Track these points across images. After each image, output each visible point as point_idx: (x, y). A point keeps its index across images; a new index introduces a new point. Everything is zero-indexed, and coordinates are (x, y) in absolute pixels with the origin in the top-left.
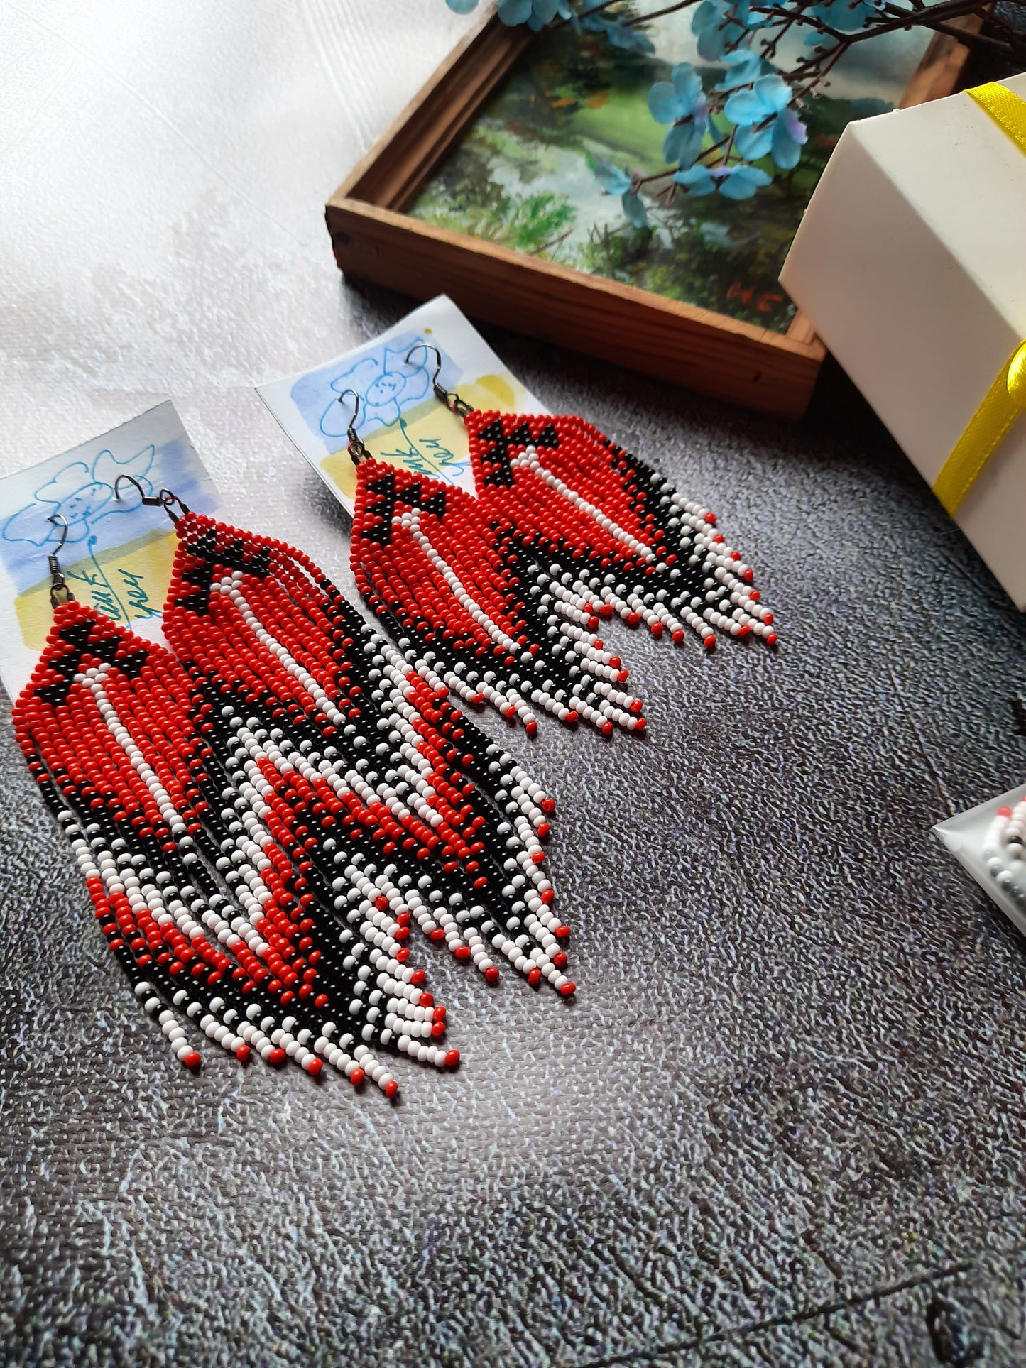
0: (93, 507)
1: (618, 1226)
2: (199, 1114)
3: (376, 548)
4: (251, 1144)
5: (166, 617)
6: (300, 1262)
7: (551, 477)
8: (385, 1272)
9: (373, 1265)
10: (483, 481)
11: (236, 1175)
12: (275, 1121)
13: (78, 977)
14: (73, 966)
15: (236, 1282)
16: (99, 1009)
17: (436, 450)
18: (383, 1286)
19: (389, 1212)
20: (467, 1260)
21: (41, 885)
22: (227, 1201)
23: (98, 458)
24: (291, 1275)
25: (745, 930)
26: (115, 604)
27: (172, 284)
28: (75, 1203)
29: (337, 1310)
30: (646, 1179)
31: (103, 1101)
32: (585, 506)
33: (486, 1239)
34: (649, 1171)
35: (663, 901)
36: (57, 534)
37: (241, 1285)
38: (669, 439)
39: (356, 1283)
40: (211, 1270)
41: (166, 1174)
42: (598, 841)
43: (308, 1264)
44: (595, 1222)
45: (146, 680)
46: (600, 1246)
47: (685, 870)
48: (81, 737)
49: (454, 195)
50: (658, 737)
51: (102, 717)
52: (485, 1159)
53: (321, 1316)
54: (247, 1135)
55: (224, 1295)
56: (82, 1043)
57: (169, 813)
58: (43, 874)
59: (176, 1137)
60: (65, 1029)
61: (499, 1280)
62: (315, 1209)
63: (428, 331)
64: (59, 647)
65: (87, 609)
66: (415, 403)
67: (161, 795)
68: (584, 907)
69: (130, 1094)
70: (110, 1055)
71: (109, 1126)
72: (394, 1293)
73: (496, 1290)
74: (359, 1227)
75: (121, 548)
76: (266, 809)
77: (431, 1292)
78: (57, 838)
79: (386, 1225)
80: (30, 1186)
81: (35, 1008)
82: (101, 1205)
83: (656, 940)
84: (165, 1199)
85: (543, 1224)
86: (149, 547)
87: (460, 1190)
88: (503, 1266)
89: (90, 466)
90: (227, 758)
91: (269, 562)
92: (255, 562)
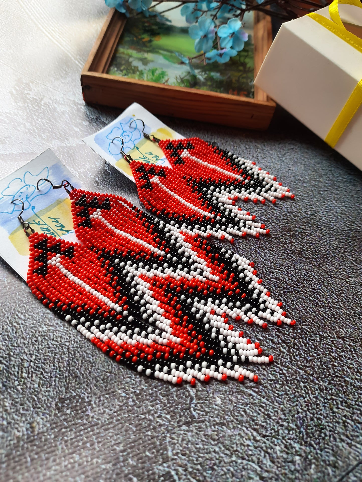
0: (29, 194)
1: (359, 394)
2: (184, 414)
3: (148, 191)
4: (212, 417)
5: (76, 232)
6: (259, 453)
7: (196, 159)
8: (292, 443)
9: (287, 442)
10: (174, 163)
11: (214, 431)
12: (216, 405)
13: (103, 380)
14: (98, 376)
15: (239, 471)
16: (119, 389)
17: (152, 156)
18: (295, 448)
19: (280, 421)
20: (318, 426)
21: (68, 349)
22: (216, 442)
23: (24, 175)
24: (258, 459)
25: (334, 288)
26: (52, 231)
27: (18, 112)
28: (153, 469)
29: (283, 464)
30: (357, 375)
31: (141, 424)
32: (211, 166)
33: (320, 416)
34: (356, 372)
35: (304, 286)
36: (19, 208)
37: (242, 471)
38: (227, 142)
39: (284, 451)
40: (226, 471)
41: (185, 442)
42: (273, 273)
43: (262, 452)
44: (350, 395)
45: (78, 257)
46: (357, 403)
47: (305, 275)
48: (60, 285)
49: (122, 71)
50: (274, 235)
51: (65, 276)
52: (302, 389)
53: (279, 469)
54: (208, 414)
55: (237, 478)
56: (119, 405)
57: (112, 305)
58: (67, 344)
59: (180, 426)
60: (108, 402)
61: (333, 428)
62: (252, 431)
63: (134, 115)
64: (37, 252)
65: (42, 235)
66: (138, 141)
67: (105, 299)
68: (281, 296)
69: (151, 417)
70: (133, 406)
71: (149, 433)
72: (300, 449)
73: (334, 432)
74: (273, 431)
75: (47, 209)
76: (151, 292)
77: (313, 443)
78: (67, 328)
79: (282, 426)
80: (129, 470)
81: (90, 399)
82: (165, 465)
83: (310, 300)
84: (190, 452)
85: (335, 403)
86: (58, 207)
87: (300, 403)
88: (331, 423)
89: (23, 179)
90: (125, 278)
91: (110, 203)
92: (104, 204)
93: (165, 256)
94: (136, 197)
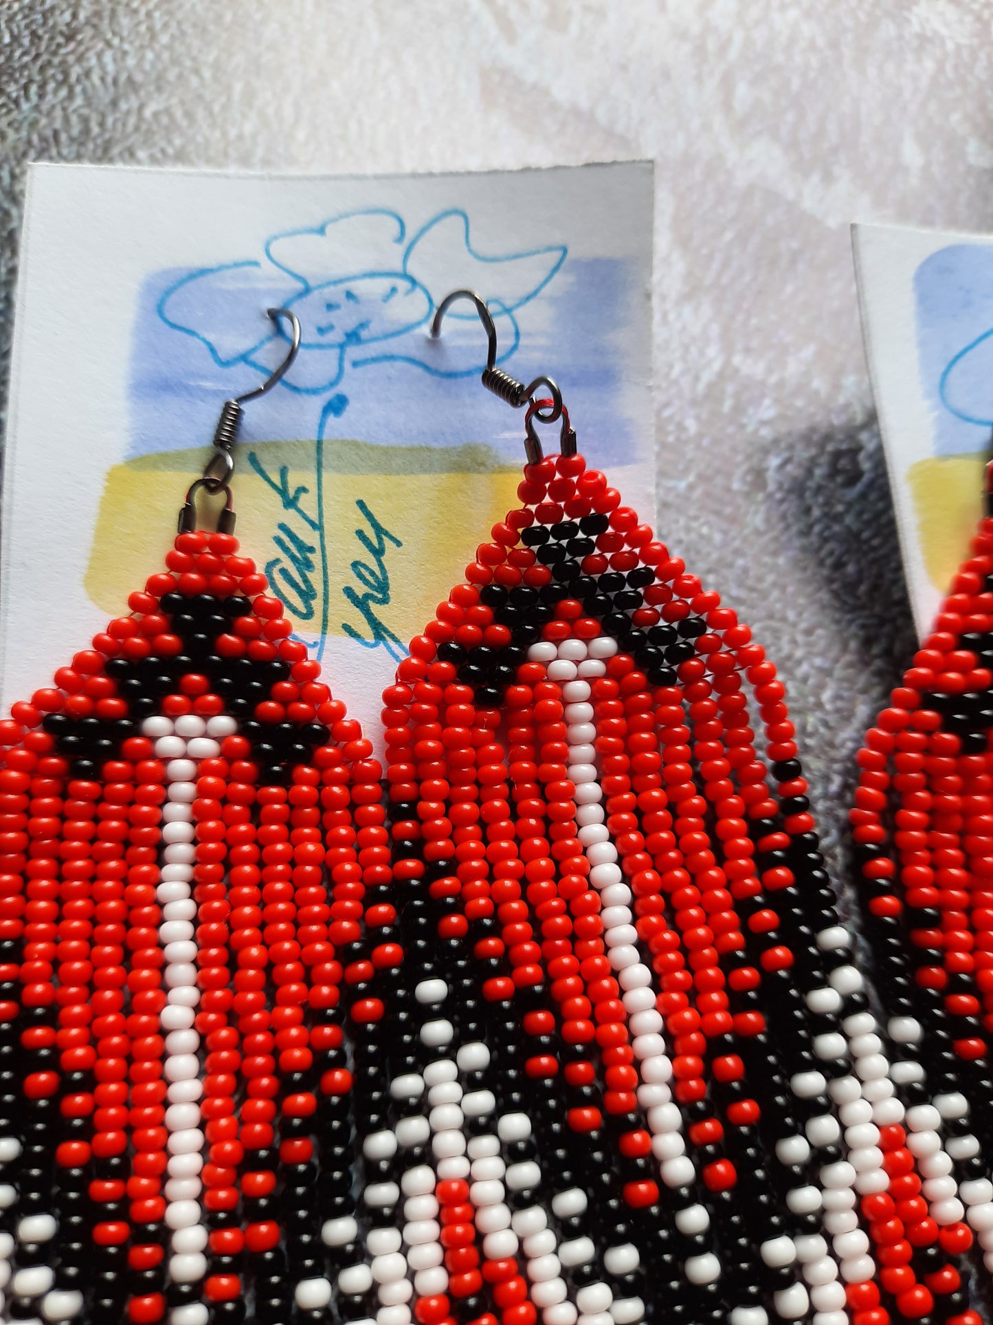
0: (375, 328)
3: (944, 749)
5: (405, 673)
23: (435, 221)
26: (315, 578)
36: (271, 356)
45: (293, 805)
48: (91, 880)
51: (158, 851)
64: (148, 631)
65: (249, 568)
67: (186, 1149)
75: (388, 452)
86: (445, 479)
89: (410, 233)
90: (377, 1128)
91: (689, 654)
92: (658, 636)
93: (673, 1200)
94: (863, 710)
